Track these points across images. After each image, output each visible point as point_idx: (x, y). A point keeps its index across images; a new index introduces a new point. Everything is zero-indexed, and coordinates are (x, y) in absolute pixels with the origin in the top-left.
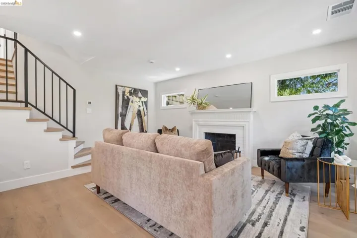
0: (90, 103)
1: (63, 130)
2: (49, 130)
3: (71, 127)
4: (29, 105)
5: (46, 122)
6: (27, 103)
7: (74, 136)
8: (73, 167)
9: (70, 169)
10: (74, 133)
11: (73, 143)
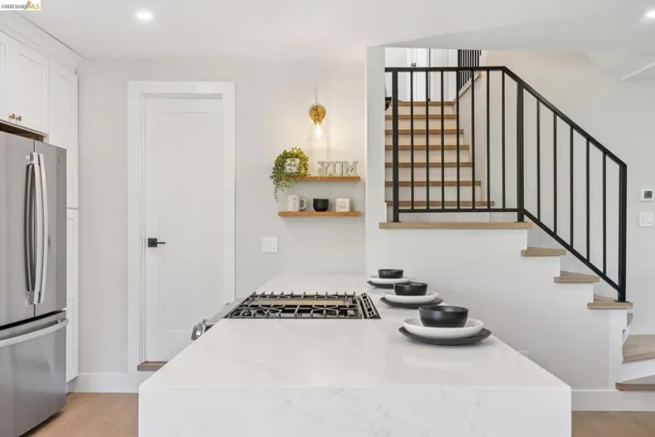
0: (648, 195)
1: (596, 280)
2: (565, 278)
3: (613, 274)
4: (526, 218)
5: (558, 258)
6: (521, 212)
7: (622, 298)
8: (621, 387)
9: (613, 389)
10: (621, 288)
11: (617, 318)
